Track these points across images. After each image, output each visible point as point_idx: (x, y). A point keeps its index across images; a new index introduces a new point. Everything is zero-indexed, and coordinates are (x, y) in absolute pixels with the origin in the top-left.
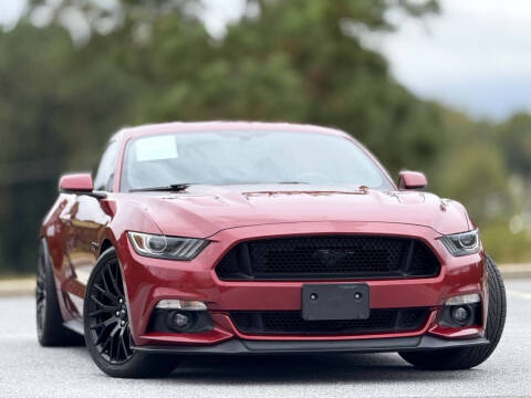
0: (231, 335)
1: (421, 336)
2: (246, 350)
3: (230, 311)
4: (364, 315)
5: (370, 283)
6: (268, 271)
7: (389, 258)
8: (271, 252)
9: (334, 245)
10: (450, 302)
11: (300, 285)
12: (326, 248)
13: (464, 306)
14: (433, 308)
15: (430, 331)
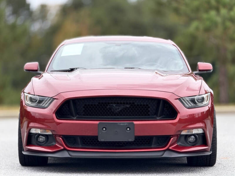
0: (62, 148)
1: (165, 151)
2: (69, 156)
3: (62, 135)
4: (131, 139)
5: (135, 123)
6: (84, 115)
7: (149, 109)
8: (85, 105)
9: (119, 102)
10: (184, 133)
11: (98, 122)
12: (115, 103)
13: (194, 135)
14: (173, 136)
15: (170, 148)
